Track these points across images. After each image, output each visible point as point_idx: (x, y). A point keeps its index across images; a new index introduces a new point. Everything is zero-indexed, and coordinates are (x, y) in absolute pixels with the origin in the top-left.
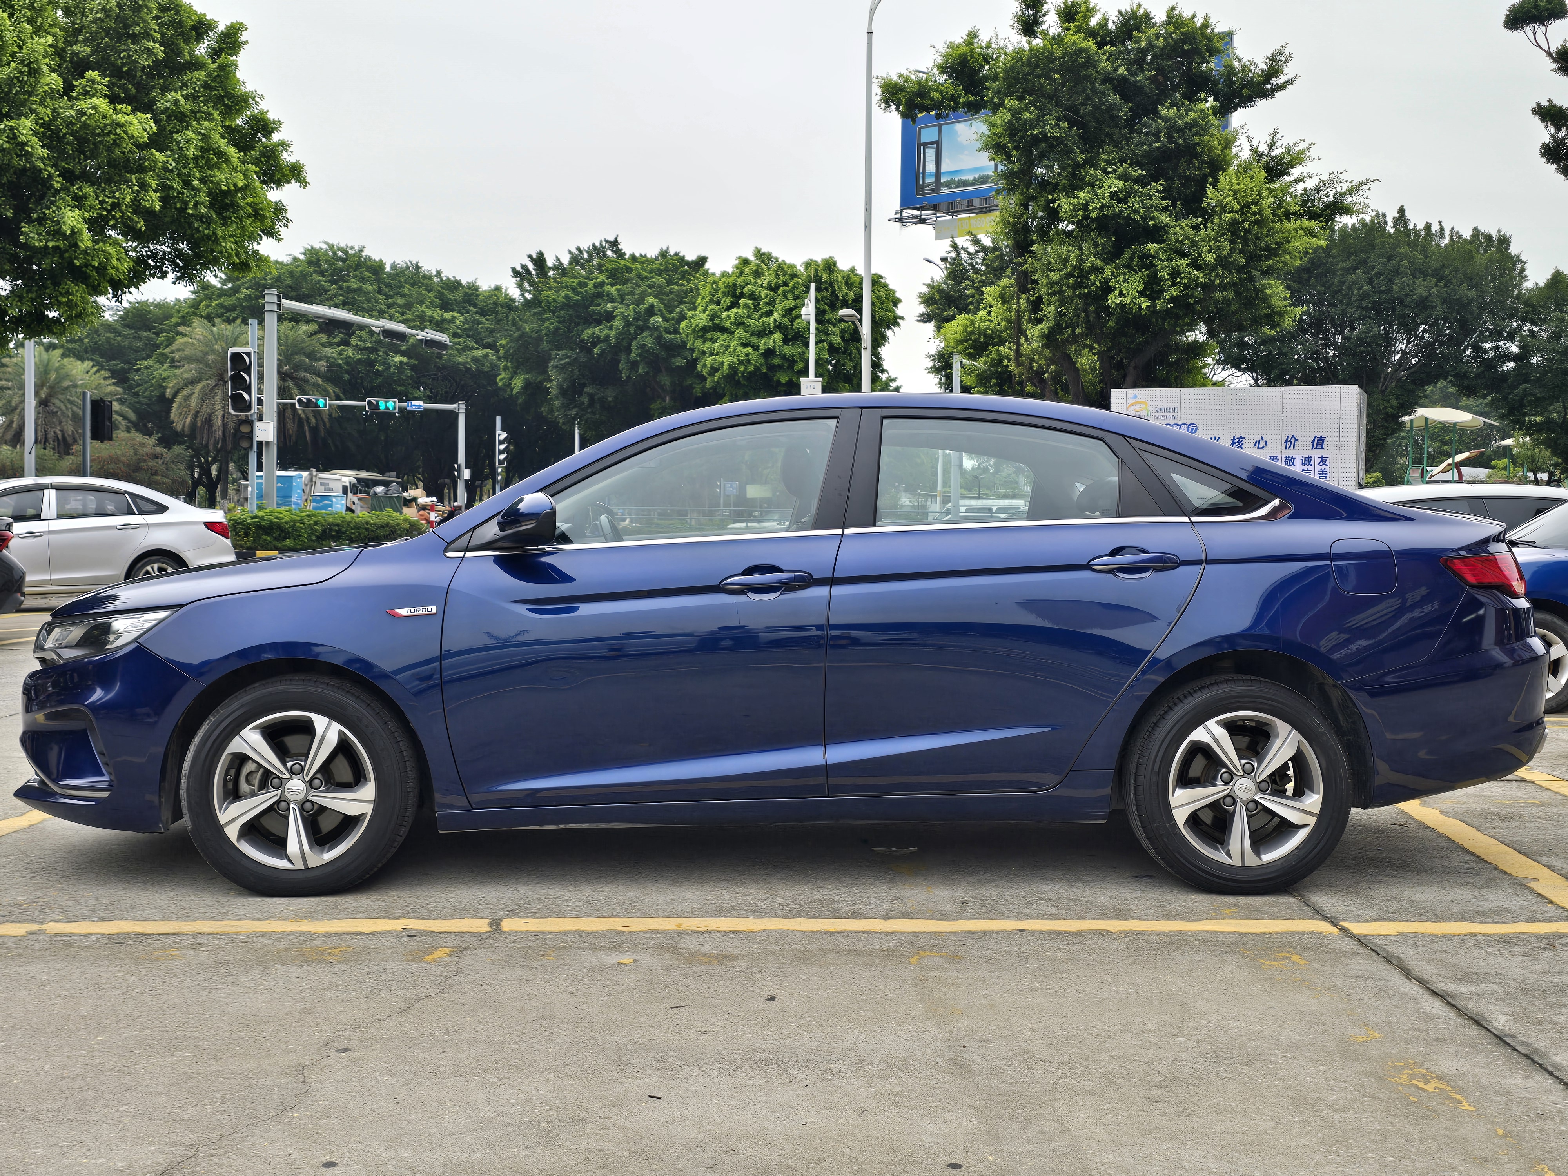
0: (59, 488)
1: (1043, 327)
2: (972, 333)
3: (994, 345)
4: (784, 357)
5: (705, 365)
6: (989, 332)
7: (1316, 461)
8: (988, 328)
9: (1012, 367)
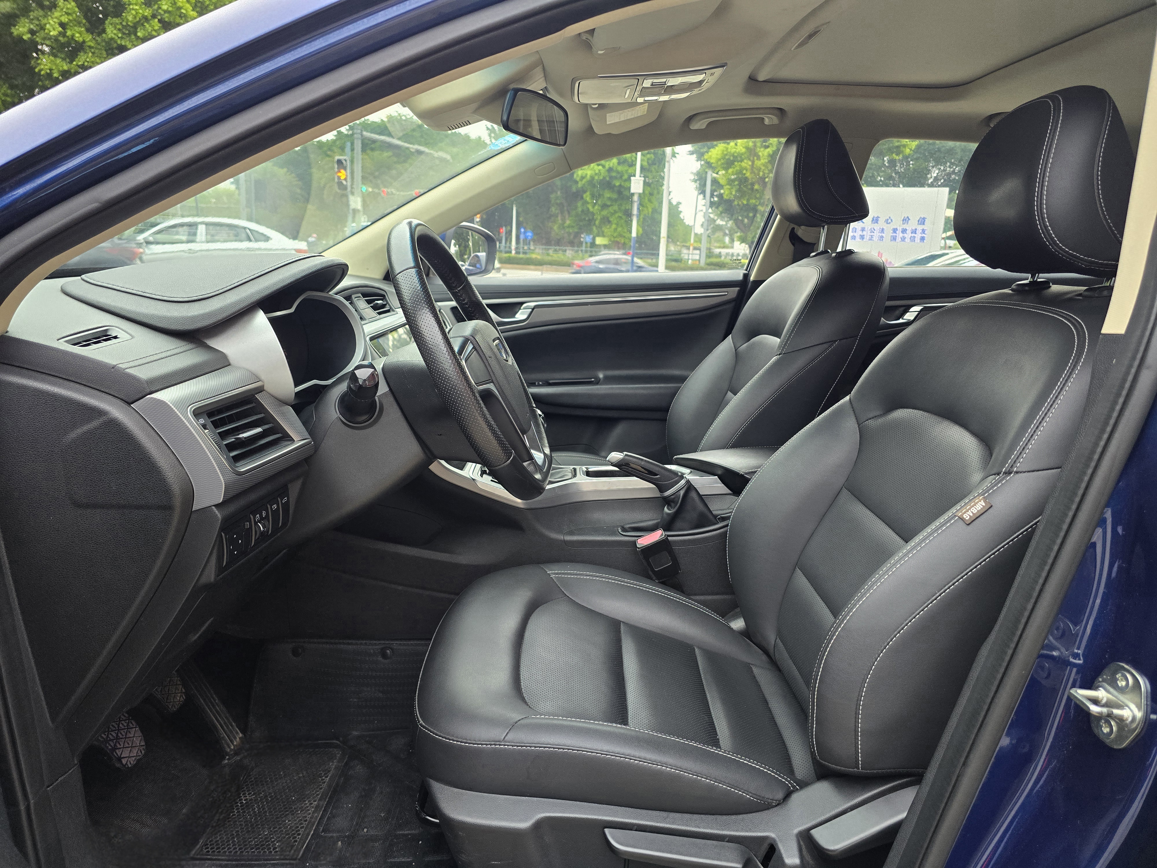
0: (207, 224)
1: (769, 150)
2: (726, 155)
3: (738, 162)
4: (618, 172)
5: (578, 175)
6: (736, 154)
7: (919, 231)
8: (735, 152)
9: (748, 174)
